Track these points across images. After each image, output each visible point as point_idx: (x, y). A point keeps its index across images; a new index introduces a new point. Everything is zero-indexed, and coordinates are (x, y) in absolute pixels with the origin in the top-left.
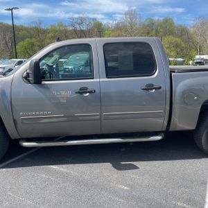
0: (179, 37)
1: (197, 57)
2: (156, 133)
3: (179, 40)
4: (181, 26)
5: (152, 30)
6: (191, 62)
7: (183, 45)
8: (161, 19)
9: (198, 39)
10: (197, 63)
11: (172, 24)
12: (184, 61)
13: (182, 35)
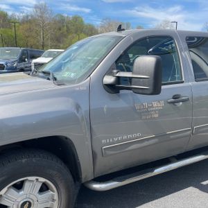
8: (71, 16)
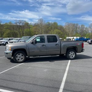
0: (60, 30)
1: (67, 38)
2: (58, 55)
3: (60, 31)
4: (60, 26)
5: (49, 27)
6: (65, 40)
7: (62, 33)
9: (67, 31)
10: (67, 40)
11: (57, 25)
12: (62, 39)
13: (61, 29)
